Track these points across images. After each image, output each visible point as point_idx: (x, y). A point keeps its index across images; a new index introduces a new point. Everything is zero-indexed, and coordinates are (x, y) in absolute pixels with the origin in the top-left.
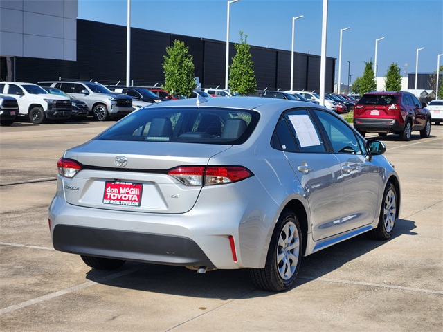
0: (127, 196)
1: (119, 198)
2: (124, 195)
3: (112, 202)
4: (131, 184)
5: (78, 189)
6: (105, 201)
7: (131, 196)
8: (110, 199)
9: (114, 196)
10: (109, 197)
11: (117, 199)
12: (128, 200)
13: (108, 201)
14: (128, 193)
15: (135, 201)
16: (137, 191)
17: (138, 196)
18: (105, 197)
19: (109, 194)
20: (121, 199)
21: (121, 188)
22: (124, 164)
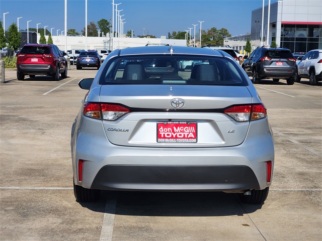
0: (182, 134)
1: (174, 137)
2: (178, 134)
3: (167, 140)
4: (186, 123)
5: (127, 131)
6: (160, 140)
7: (186, 134)
8: (164, 137)
9: (168, 135)
10: (162, 136)
11: (172, 137)
12: (184, 137)
13: (163, 140)
14: (183, 132)
15: (191, 138)
16: (193, 129)
17: (193, 133)
18: (159, 136)
19: (162, 134)
20: (176, 137)
21: (174, 128)
22: (181, 105)
